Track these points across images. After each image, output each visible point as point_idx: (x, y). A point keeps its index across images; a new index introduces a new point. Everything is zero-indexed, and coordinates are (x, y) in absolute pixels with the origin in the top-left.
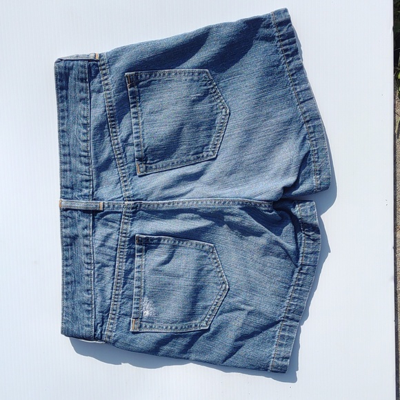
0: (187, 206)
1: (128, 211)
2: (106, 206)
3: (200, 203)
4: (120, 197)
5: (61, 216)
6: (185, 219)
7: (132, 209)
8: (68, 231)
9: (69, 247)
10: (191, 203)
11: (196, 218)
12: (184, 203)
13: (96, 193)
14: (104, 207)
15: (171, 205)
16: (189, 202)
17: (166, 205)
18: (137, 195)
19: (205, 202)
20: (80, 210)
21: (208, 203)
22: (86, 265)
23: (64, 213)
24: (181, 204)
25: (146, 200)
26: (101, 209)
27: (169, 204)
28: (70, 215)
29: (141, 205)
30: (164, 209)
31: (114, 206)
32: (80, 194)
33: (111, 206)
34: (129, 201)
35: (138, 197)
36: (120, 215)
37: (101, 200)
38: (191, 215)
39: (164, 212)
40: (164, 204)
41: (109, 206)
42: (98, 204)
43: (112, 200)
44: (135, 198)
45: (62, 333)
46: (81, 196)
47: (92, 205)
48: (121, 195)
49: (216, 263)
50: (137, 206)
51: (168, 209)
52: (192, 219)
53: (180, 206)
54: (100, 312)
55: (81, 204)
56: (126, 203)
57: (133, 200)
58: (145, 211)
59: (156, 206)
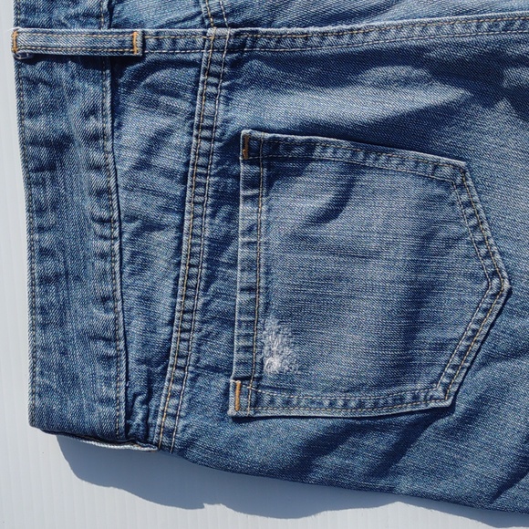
0: (394, 40)
1: (217, 57)
2: (151, 41)
3: (432, 30)
4: (192, 18)
5: (18, 79)
6: (384, 84)
7: (229, 52)
8: (40, 125)
9: (47, 174)
10: (405, 32)
11: (418, 82)
12: (382, 31)
13: (118, 8)
14: (144, 46)
15: (346, 39)
16: (399, 28)
17: (331, 40)
18: (242, 8)
19: (447, 28)
20: (74, 58)
21: (459, 29)
22: (97, 227)
23: (28, 70)
24: (374, 35)
25: (269, 25)
26: (137, 51)
27: (339, 35)
28: (45, 76)
29: (255, 40)
30: (325, 50)
31: (174, 42)
32: (72, 11)
33: (167, 44)
34: (218, 26)
35: (248, 14)
36: (192, 71)
37: (135, 26)
38: (403, 71)
39: (323, 60)
40: (323, 35)
41: (159, 44)
42: (127, 38)
43: (170, 24)
44: (239, 20)
45: (33, 423)
46: (76, 17)
47: (108, 40)
48: (194, 11)
49: (472, 215)
50: (244, 45)
51: (335, 50)
52: (406, 82)
53: (372, 41)
54: (139, 362)
55: (74, 39)
56: (211, 31)
57: (232, 26)
58: (268, 61)
59: (300, 42)
